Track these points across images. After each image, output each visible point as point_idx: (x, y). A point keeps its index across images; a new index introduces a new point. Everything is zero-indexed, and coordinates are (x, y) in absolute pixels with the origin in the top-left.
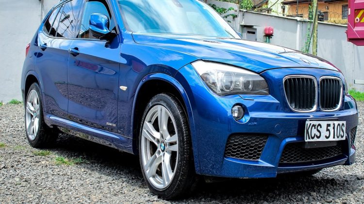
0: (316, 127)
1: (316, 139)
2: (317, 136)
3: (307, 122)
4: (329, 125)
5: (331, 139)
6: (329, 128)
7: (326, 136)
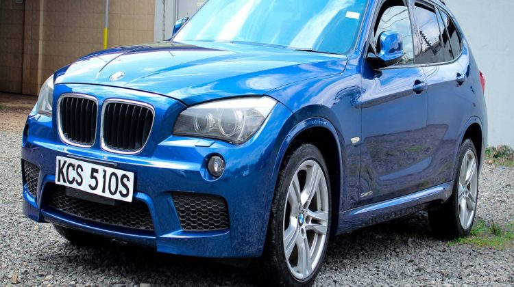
0: (75, 168)
1: (74, 185)
2: (77, 181)
3: (58, 157)
4: (94, 171)
5: (98, 192)
6: (95, 174)
7: (90, 186)
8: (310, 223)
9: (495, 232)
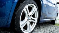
8: (32, 20)
9: (58, 24)
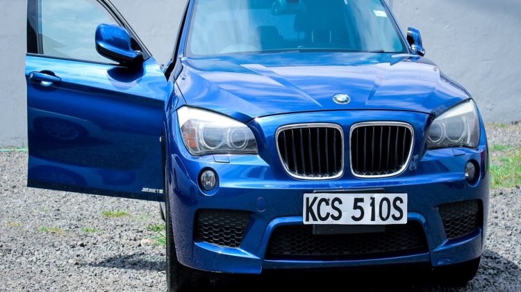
0: (330, 202)
1: (330, 221)
2: (332, 216)
3: (306, 196)
4: (359, 200)
5: (367, 220)
6: (359, 204)
7: (354, 217)
